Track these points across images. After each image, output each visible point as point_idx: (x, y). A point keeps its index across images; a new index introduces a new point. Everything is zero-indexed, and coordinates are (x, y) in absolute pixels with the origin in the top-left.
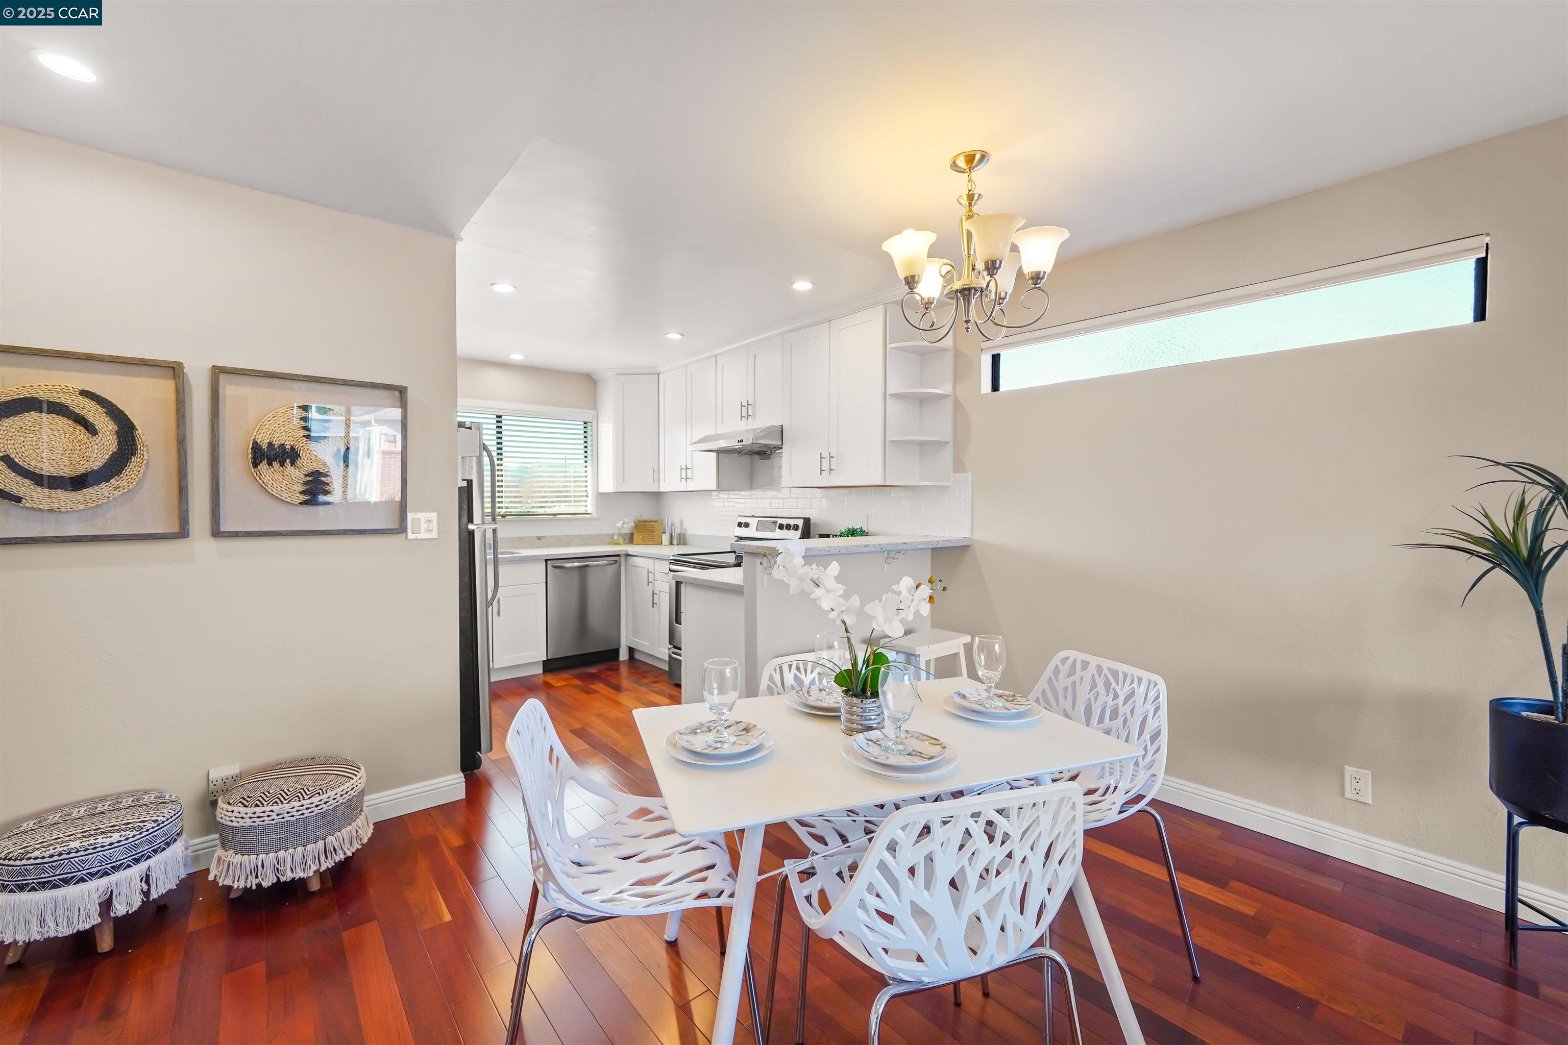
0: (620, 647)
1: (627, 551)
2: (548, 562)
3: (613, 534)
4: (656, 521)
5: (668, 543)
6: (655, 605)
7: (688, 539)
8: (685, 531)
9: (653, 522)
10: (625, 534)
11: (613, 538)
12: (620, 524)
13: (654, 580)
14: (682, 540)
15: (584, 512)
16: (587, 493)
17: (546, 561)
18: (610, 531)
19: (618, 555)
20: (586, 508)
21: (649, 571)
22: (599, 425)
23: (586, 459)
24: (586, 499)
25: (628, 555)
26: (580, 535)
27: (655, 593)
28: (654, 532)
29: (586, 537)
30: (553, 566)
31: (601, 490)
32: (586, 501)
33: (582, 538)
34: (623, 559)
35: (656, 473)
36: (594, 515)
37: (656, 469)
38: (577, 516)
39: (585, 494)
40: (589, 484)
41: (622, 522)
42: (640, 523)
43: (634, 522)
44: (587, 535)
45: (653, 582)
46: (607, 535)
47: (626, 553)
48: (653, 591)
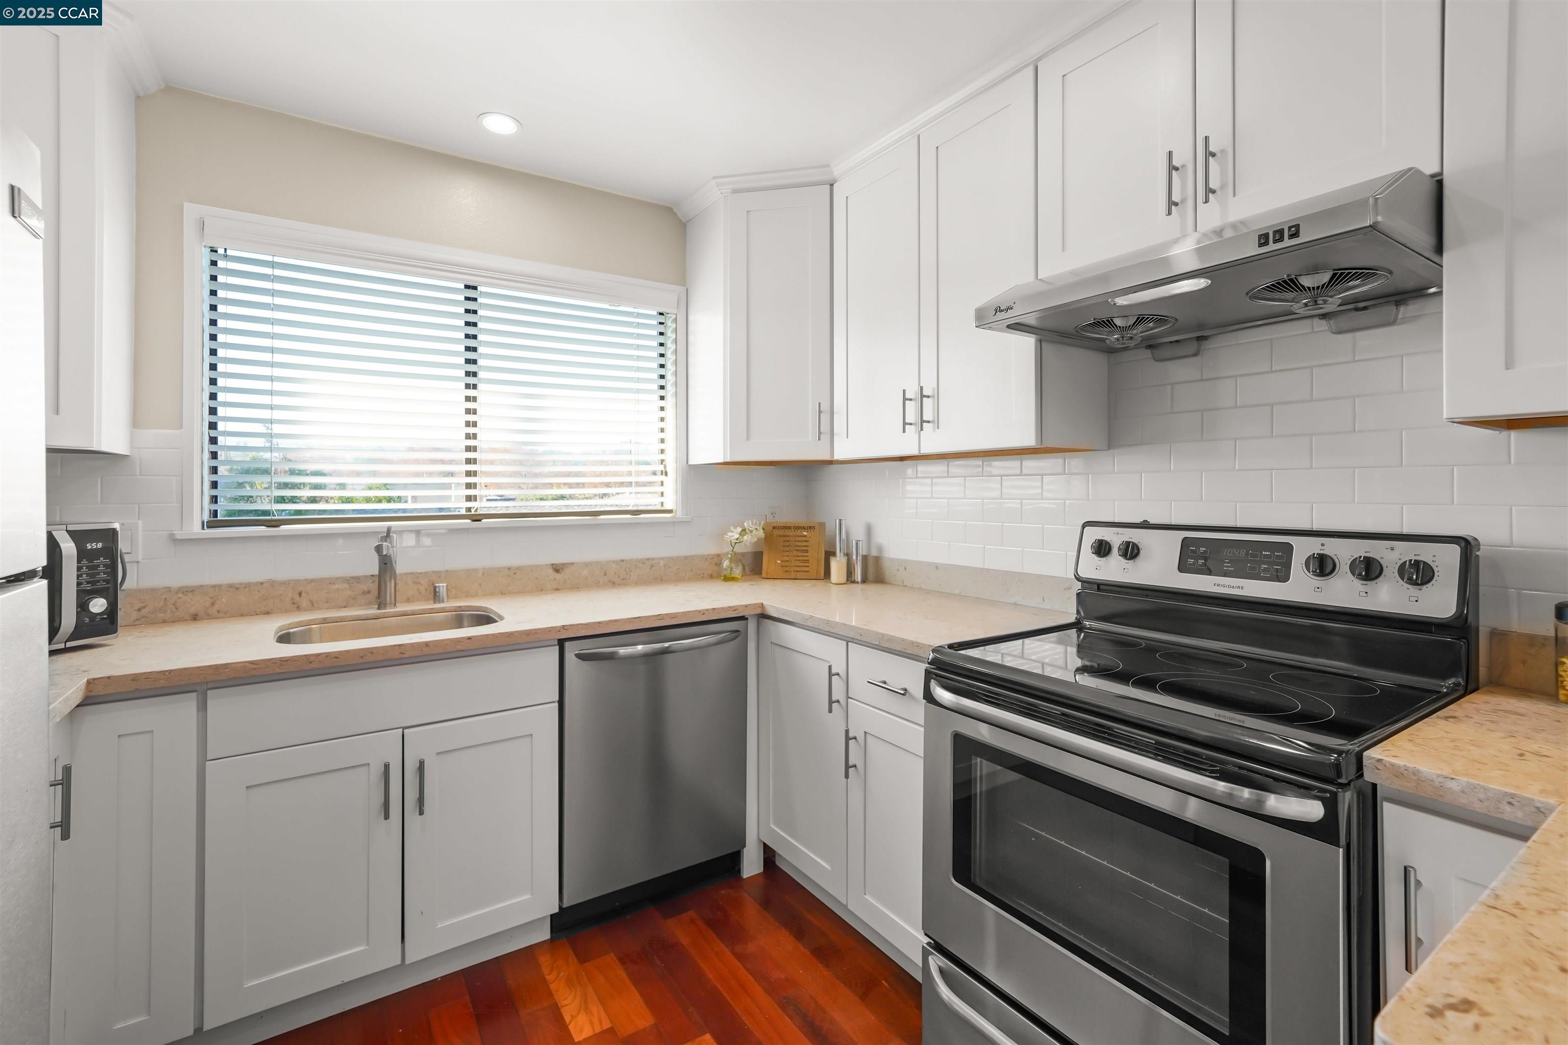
0: (744, 846)
1: (762, 606)
2: (567, 644)
3: (719, 555)
4: (810, 528)
5: (843, 579)
6: (851, 770)
7: (889, 569)
8: (880, 549)
9: (804, 528)
10: (743, 554)
11: (719, 564)
12: (734, 535)
13: (848, 698)
14: (871, 570)
15: (659, 508)
16: (665, 467)
17: (561, 643)
18: (711, 549)
19: (743, 618)
20: (662, 499)
21: (834, 671)
22: (691, 318)
23: (662, 393)
24: (663, 478)
25: (763, 616)
26: (648, 559)
27: (851, 735)
28: (807, 551)
29: (662, 563)
30: (579, 656)
31: (695, 460)
32: (662, 483)
33: (652, 566)
34: (752, 626)
35: (825, 418)
36: (679, 514)
37: (825, 407)
38: (642, 516)
39: (661, 468)
40: (670, 446)
41: (739, 530)
42: (776, 532)
43: (763, 529)
44: (663, 559)
45: (843, 701)
46: (705, 558)
47: (759, 611)
48: (847, 732)
